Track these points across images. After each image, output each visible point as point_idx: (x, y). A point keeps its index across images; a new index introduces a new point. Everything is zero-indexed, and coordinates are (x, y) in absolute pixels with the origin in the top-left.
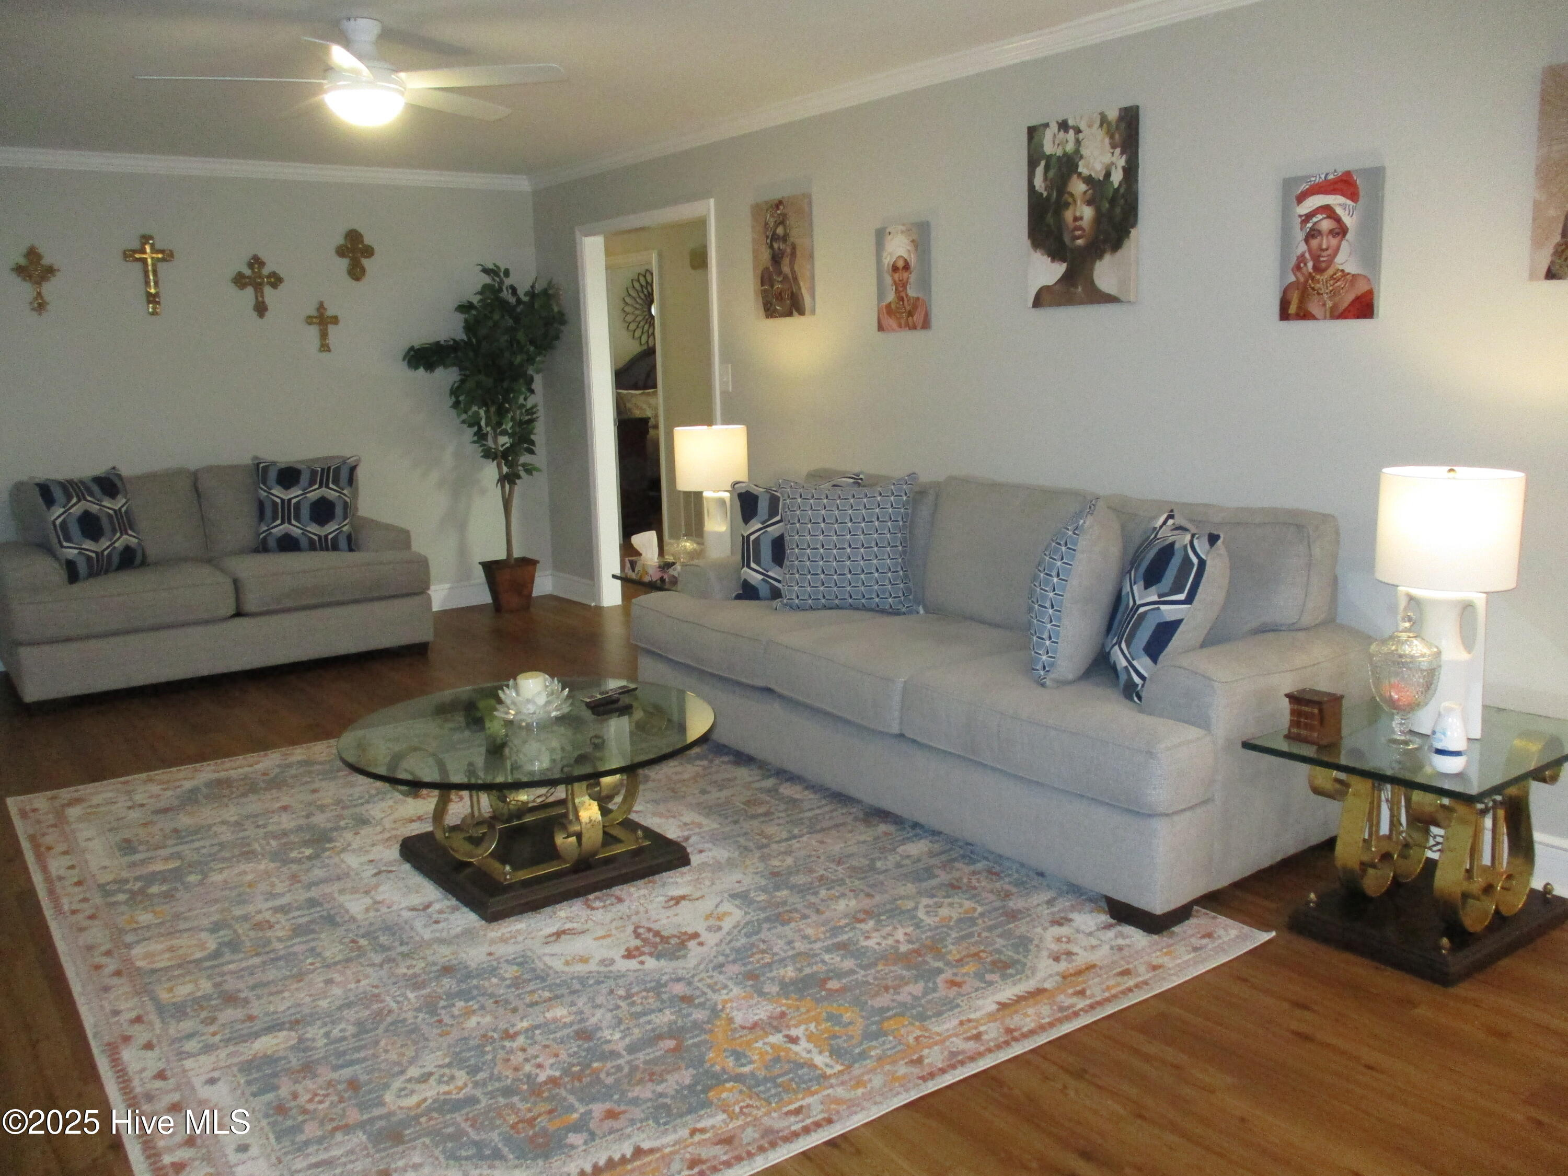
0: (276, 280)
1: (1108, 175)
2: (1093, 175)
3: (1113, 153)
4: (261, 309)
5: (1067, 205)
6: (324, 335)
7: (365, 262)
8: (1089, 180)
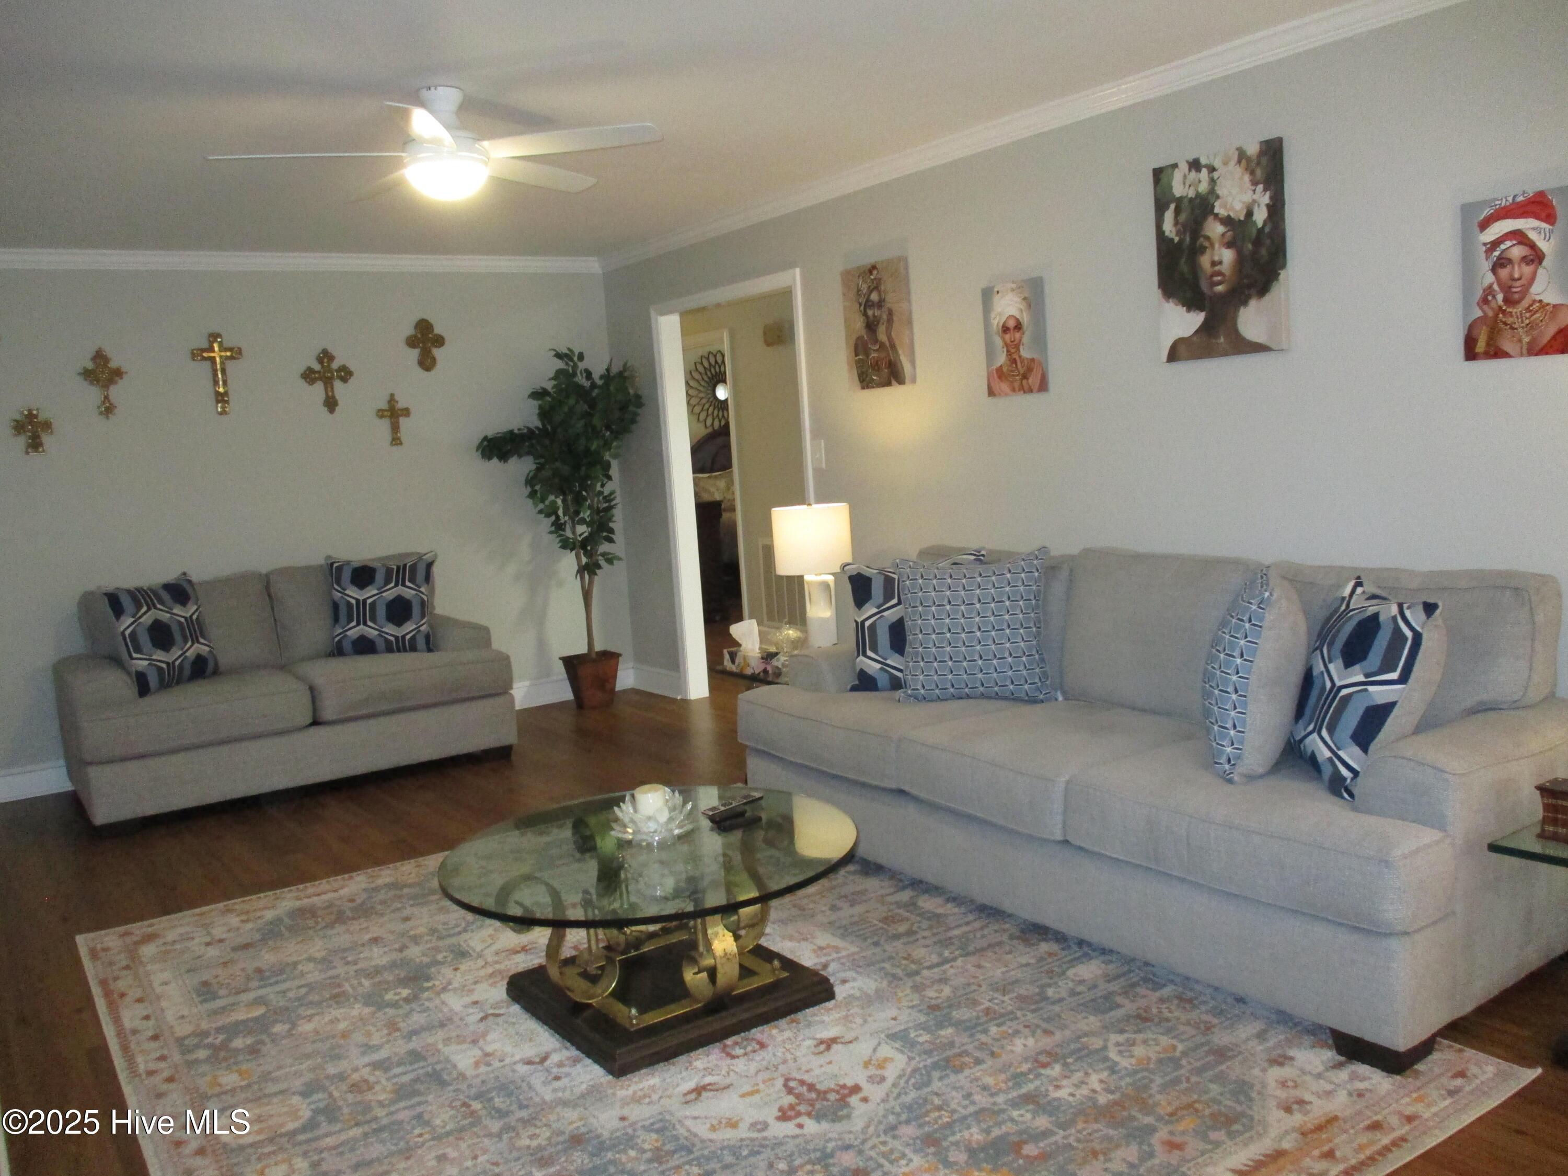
0: (345, 374)
1: (1250, 214)
2: (1232, 215)
3: (1254, 191)
5: (1203, 250)
6: (395, 428)
7: (437, 352)
8: (1227, 221)
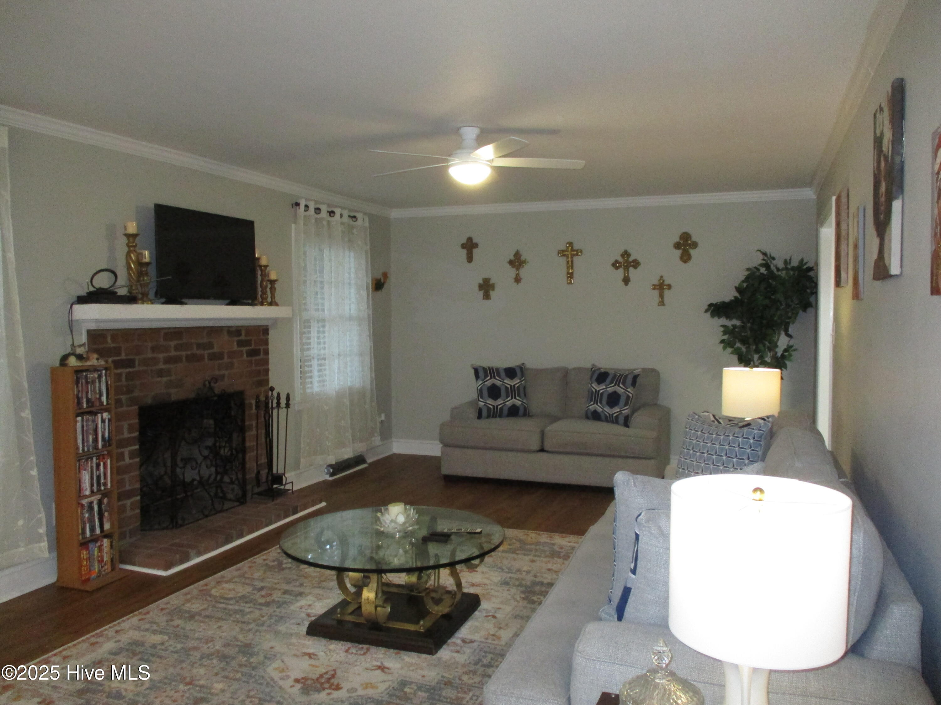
4: (626, 280)
